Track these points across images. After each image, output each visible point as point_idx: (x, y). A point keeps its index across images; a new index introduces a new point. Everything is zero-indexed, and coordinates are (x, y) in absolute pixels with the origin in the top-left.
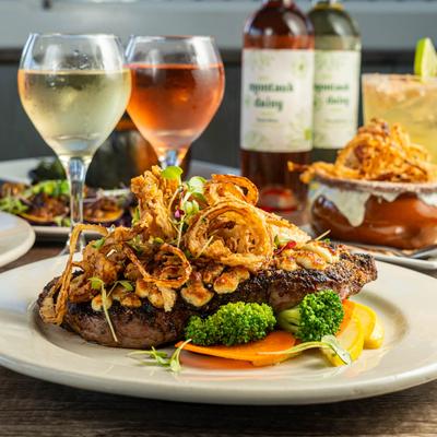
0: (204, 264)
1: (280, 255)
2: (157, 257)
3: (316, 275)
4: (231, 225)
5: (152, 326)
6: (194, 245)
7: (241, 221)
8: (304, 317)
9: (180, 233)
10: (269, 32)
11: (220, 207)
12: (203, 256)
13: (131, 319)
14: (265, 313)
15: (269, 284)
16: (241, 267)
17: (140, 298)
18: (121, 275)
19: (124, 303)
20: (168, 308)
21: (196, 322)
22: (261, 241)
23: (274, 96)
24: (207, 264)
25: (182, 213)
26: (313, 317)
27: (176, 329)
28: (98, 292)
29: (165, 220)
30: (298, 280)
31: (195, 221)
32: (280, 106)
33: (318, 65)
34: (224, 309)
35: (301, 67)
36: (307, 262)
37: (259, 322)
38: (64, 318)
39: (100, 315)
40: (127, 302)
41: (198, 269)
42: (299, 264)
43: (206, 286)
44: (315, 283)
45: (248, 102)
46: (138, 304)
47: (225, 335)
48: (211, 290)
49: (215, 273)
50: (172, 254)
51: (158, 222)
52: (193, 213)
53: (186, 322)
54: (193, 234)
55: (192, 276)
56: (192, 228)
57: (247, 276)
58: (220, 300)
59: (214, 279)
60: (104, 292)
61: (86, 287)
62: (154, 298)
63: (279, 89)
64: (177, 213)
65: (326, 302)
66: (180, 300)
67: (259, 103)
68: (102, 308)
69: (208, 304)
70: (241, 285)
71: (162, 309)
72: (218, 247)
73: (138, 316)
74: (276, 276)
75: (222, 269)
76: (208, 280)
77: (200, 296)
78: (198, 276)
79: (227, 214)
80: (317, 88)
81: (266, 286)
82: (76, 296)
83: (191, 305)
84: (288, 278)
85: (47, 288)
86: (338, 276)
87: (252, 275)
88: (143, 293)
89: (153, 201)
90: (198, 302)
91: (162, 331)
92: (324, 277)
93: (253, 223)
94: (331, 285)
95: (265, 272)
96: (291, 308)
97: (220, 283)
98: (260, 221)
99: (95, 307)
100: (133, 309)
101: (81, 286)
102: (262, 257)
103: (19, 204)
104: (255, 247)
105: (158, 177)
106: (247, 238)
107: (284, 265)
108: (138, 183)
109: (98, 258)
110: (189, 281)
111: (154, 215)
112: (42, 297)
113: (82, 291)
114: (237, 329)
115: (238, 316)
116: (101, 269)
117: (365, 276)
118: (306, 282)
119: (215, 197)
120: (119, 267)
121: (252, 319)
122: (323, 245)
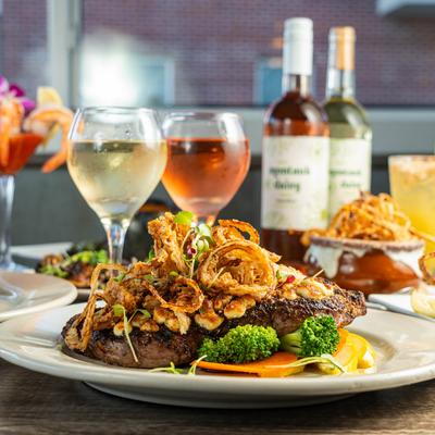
0: (215, 293)
1: (281, 288)
2: (173, 288)
3: (314, 303)
4: (237, 262)
5: (168, 347)
6: (205, 277)
7: (246, 258)
8: (305, 336)
9: (192, 268)
10: (288, 122)
11: (228, 245)
12: (214, 287)
13: (150, 341)
14: (270, 334)
15: (273, 311)
16: (248, 296)
17: (158, 324)
18: (140, 305)
19: (143, 328)
20: (183, 331)
21: (209, 344)
22: (265, 275)
23: (293, 179)
24: (217, 294)
25: (193, 251)
26: (313, 337)
27: (191, 351)
28: (120, 320)
29: (178, 256)
30: (298, 307)
31: (206, 257)
32: (298, 187)
33: (333, 152)
34: (234, 331)
35: (317, 152)
36: (306, 292)
37: (265, 342)
38: (88, 344)
39: (122, 339)
40: (146, 327)
41: (209, 298)
42: (298, 294)
43: (217, 312)
44: (313, 310)
45: (268, 184)
46: (156, 329)
47: (235, 354)
48: (222, 315)
49: (225, 301)
50: (186, 286)
51: (173, 258)
52: (203, 250)
53: (200, 344)
54: (205, 268)
55: (204, 303)
56: (203, 263)
57: (254, 304)
58: (229, 324)
59: (224, 306)
60: (125, 319)
61: (109, 314)
62: (170, 323)
63: (296, 172)
64: (189, 251)
65: (324, 325)
66: (193, 324)
67: (279, 186)
68: (124, 333)
69: (219, 328)
70: (249, 311)
71: (178, 333)
72: (227, 279)
73: (156, 339)
74: (279, 304)
75: (230, 297)
76: (219, 306)
77: (212, 320)
78: (210, 304)
79: (234, 252)
80: (332, 173)
81: (271, 312)
82: (100, 323)
83: (203, 329)
84: (290, 305)
85: (70, 322)
86: (333, 305)
87: (258, 304)
88: (161, 319)
89: (168, 240)
90: (210, 326)
91: (178, 352)
92: (320, 306)
93: (257, 259)
94: (327, 312)
95: (269, 301)
96: (293, 332)
97: (229, 309)
98: (264, 257)
99: (117, 332)
100: (152, 333)
101: (104, 314)
102: (266, 287)
103: (59, 271)
104: (259, 280)
105: (171, 221)
106: (252, 272)
107: (286, 295)
108: (154, 225)
109: (119, 290)
110: (202, 307)
111: (170, 253)
112: (65, 330)
113: (105, 318)
114: (246, 347)
115: (246, 336)
116: (122, 299)
117: (357, 310)
118: (305, 308)
119: (223, 238)
120: (138, 298)
121: (259, 339)
122: (319, 281)
